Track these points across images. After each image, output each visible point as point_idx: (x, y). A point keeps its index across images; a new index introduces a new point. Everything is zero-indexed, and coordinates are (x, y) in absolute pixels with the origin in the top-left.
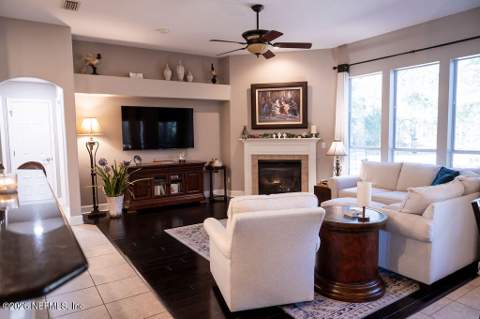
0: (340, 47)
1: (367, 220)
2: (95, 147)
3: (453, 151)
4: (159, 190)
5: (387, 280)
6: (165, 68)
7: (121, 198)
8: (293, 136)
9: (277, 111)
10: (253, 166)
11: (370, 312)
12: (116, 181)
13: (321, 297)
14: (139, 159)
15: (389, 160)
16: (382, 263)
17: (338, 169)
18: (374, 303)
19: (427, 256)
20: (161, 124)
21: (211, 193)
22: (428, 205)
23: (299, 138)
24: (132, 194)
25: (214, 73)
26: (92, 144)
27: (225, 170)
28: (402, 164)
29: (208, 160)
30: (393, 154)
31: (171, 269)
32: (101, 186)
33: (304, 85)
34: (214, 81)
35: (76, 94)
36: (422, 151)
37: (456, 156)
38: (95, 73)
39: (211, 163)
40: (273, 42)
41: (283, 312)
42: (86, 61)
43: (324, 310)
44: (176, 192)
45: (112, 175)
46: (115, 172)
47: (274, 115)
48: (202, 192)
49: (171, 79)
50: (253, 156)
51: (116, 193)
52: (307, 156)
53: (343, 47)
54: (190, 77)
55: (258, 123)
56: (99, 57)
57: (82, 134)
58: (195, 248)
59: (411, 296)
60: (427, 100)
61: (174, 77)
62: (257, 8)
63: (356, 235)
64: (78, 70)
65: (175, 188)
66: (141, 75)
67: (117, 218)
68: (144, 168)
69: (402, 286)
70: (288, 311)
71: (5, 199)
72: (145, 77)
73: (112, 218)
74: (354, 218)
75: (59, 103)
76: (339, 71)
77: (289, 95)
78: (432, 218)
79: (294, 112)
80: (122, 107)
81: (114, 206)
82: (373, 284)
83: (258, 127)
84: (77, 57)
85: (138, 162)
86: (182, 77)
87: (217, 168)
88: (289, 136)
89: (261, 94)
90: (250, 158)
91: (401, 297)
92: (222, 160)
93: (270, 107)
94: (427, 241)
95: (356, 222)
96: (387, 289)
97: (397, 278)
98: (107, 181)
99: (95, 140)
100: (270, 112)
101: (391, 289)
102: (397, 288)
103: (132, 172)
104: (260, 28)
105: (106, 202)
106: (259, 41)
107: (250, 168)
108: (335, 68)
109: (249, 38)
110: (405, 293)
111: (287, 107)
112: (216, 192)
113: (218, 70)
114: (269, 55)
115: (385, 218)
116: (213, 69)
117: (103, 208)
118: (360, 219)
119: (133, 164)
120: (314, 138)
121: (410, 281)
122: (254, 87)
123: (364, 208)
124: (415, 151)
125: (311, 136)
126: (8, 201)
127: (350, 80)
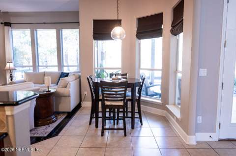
1: (50, 91)
3: (63, 66)
17: (11, 77)
22: (68, 83)
28: (45, 72)
30: (38, 69)
36: (49, 66)
37: (64, 68)
43: (39, 130)
59: (65, 118)
76: (5, 25)
78: (70, 88)
82: (53, 117)
94: (69, 96)
95: (45, 93)
101: (59, 117)
108: (2, 23)
110: (64, 117)
123: (48, 87)
127: (12, 31)
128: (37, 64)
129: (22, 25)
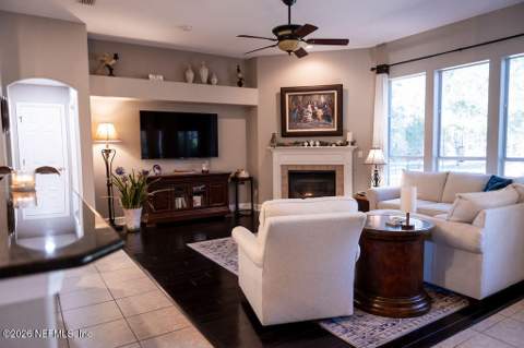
0: (379, 46)
1: (412, 227)
2: (111, 155)
3: (505, 159)
4: (180, 202)
5: (432, 295)
6: (187, 69)
7: (139, 210)
8: (327, 145)
9: (310, 117)
10: (283, 177)
11: (415, 327)
12: (134, 191)
13: (360, 313)
14: (159, 168)
15: (434, 169)
16: (427, 277)
17: (376, 180)
18: (419, 319)
19: (478, 270)
20: (181, 134)
21: (237, 206)
22: (478, 212)
23: (334, 146)
24: (152, 206)
25: (240, 75)
26: (108, 152)
27: (252, 182)
28: (448, 174)
29: (233, 171)
31: (195, 284)
32: (118, 197)
33: (339, 88)
34: (240, 85)
35: (92, 98)
37: (508, 164)
38: (111, 74)
39: (237, 173)
40: (306, 38)
41: (319, 327)
42: (103, 61)
43: (365, 325)
44: (199, 204)
45: (130, 184)
46: (133, 182)
47: (306, 121)
48: (227, 205)
49: (194, 82)
50: (282, 166)
51: (134, 205)
52: (342, 166)
53: (382, 46)
54: (215, 80)
55: (288, 130)
56: (116, 57)
57: (97, 140)
58: (221, 262)
60: (473, 107)
61: (197, 80)
62: (289, 1)
63: (399, 244)
64: (93, 72)
65: (198, 201)
66: (161, 78)
67: (135, 232)
68: (165, 178)
69: (449, 302)
70: (325, 326)
71: (23, 197)
72: (164, 79)
73: (129, 232)
74: (396, 226)
75: (73, 108)
76: (378, 73)
77: (323, 99)
78: (483, 226)
79: (328, 117)
80: (141, 112)
81: (132, 219)
82: (418, 298)
83: (288, 135)
84: (92, 56)
85: (157, 171)
86: (205, 79)
87: (244, 180)
88: (322, 144)
89: (291, 99)
90: (280, 168)
91: (449, 313)
92: (248, 170)
93: (301, 112)
94: (478, 252)
95: (400, 230)
96: (433, 305)
97: (444, 293)
98: (124, 192)
99: (111, 147)
100: (301, 118)
101: (438, 304)
102: (444, 304)
103: (151, 182)
104: (292, 23)
105: (123, 215)
106: (291, 37)
107: (280, 178)
108: (373, 69)
109: (280, 34)
110: (454, 309)
111: (320, 113)
112: (242, 206)
113: (245, 72)
114: (301, 54)
115: (431, 226)
116: (239, 70)
117: (120, 221)
118: (403, 227)
119: (152, 174)
120: (349, 146)
121: (459, 297)
122: (284, 91)
123: (408, 214)
125: (347, 144)
126: (26, 199)
127: (390, 82)
128: (435, 153)
129: (411, 64)
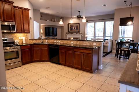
6: (52, 19)
8: (77, 34)
33: (79, 24)
35: (41, 24)
37: (106, 37)
47: (73, 29)
52: (79, 38)
54: (57, 21)
56: (42, 16)
61: (54, 21)
62: (79, 11)
66: (49, 20)
79: (77, 29)
83: (70, 32)
111: (75, 28)
122: (69, 24)
124: (98, 36)
125: (80, 34)
128: (95, 36)
